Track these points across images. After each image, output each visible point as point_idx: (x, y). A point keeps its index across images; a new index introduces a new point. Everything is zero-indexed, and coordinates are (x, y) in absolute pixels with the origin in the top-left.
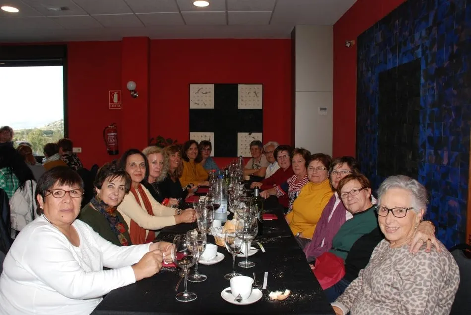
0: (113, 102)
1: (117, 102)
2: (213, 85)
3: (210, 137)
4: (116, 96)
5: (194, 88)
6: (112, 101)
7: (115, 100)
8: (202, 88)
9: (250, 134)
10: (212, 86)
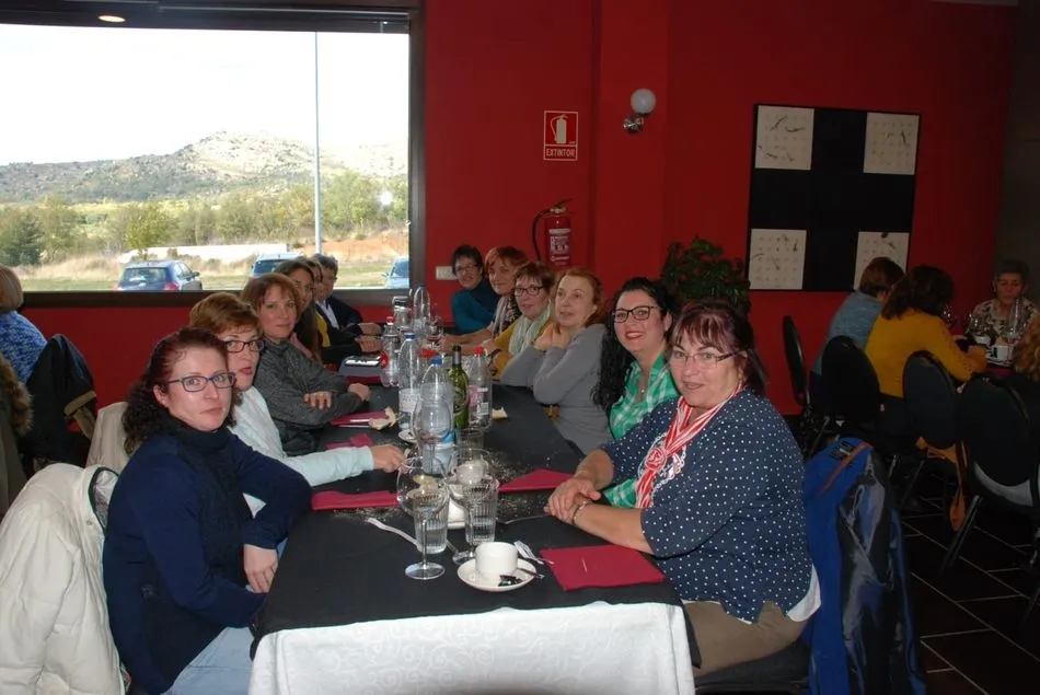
0: (555, 143)
1: (565, 142)
2: (812, 111)
3: (797, 240)
4: (562, 125)
5: (767, 115)
6: (551, 139)
7: (561, 136)
8: (786, 117)
9: (884, 236)
10: (809, 114)
